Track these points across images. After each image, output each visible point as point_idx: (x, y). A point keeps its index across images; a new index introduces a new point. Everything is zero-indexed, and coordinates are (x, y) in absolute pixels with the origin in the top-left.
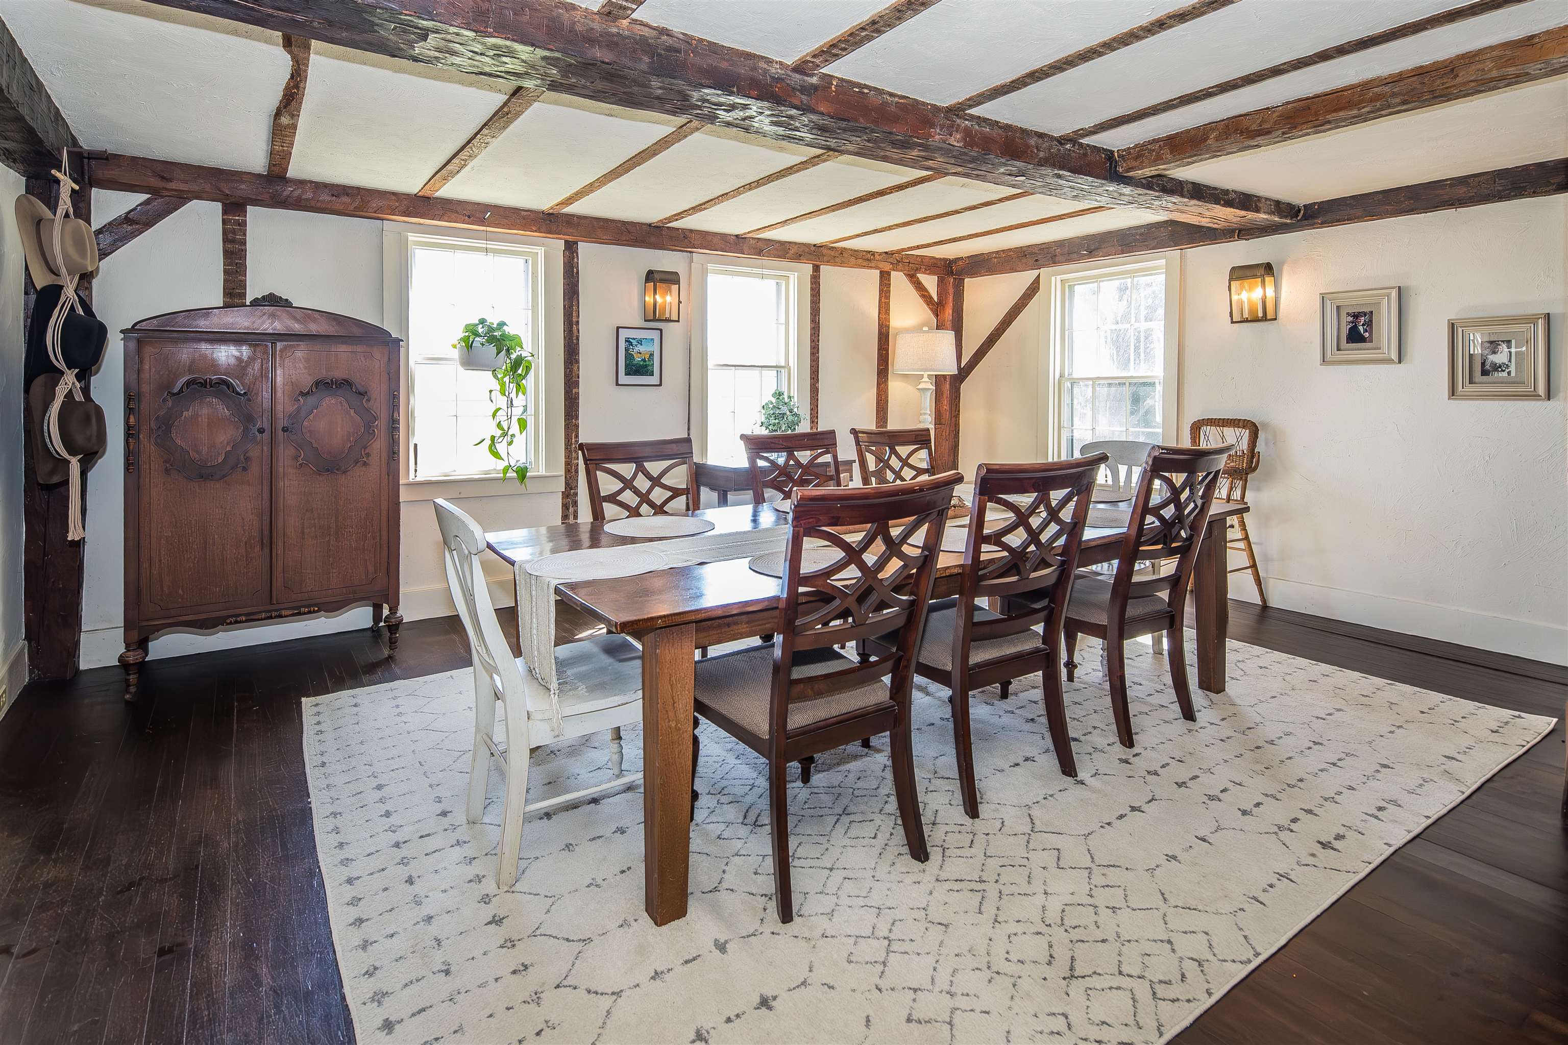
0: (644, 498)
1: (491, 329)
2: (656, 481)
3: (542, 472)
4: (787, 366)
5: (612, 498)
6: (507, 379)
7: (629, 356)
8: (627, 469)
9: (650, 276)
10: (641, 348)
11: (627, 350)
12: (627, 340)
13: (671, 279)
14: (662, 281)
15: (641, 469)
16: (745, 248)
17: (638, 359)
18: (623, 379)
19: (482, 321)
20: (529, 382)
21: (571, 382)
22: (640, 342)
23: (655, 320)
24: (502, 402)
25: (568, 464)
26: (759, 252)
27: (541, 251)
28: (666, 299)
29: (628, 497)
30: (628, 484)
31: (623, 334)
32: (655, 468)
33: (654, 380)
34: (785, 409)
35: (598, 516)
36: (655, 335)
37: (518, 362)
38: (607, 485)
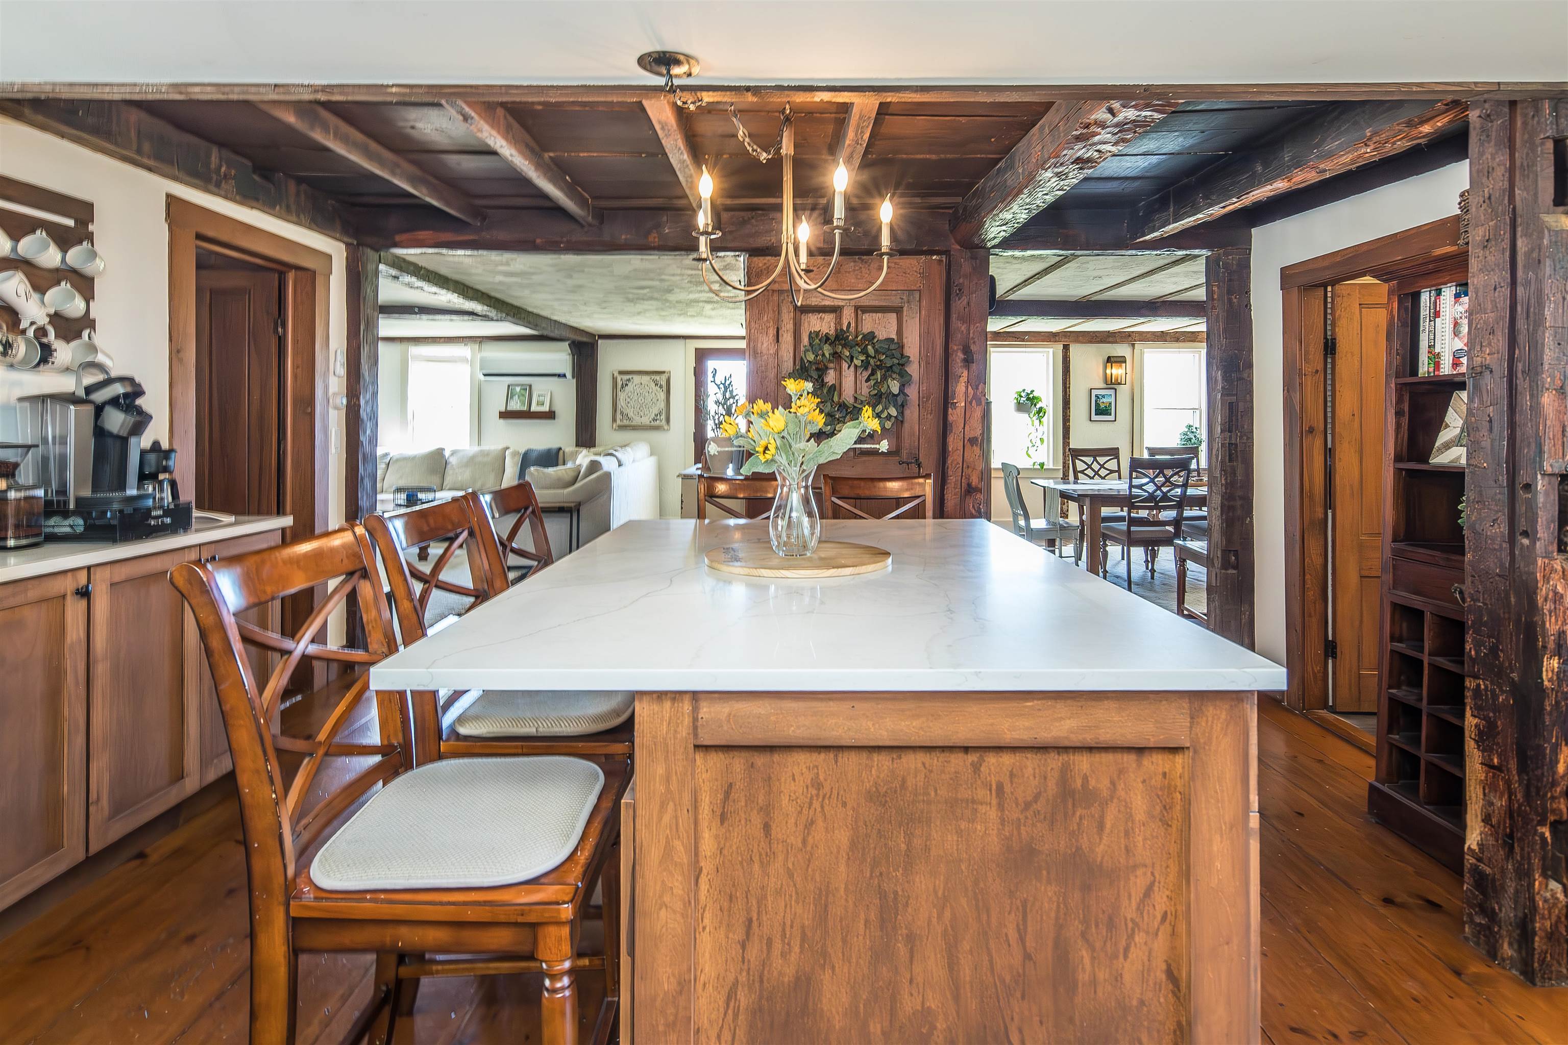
0: (1097, 473)
1: (1028, 394)
2: (1102, 466)
3: (1051, 467)
4: (1200, 409)
5: (1082, 472)
6: (1034, 418)
7: (1097, 404)
8: (1089, 460)
9: (1109, 360)
10: (1104, 400)
11: (1096, 401)
12: (1096, 396)
13: (1121, 360)
14: (1116, 362)
15: (1095, 460)
16: (1168, 338)
17: (1102, 406)
18: (1094, 417)
19: (1024, 390)
20: (1044, 420)
21: (1066, 419)
22: (1103, 396)
23: (1112, 383)
24: (1033, 429)
25: (1064, 463)
26: (1177, 340)
27: (1051, 350)
28: (1116, 371)
29: (1089, 472)
30: (1089, 466)
31: (1094, 393)
32: (1101, 460)
33: (1112, 418)
34: (1191, 436)
35: (1076, 478)
36: (1112, 392)
37: (1041, 409)
38: (1080, 466)
